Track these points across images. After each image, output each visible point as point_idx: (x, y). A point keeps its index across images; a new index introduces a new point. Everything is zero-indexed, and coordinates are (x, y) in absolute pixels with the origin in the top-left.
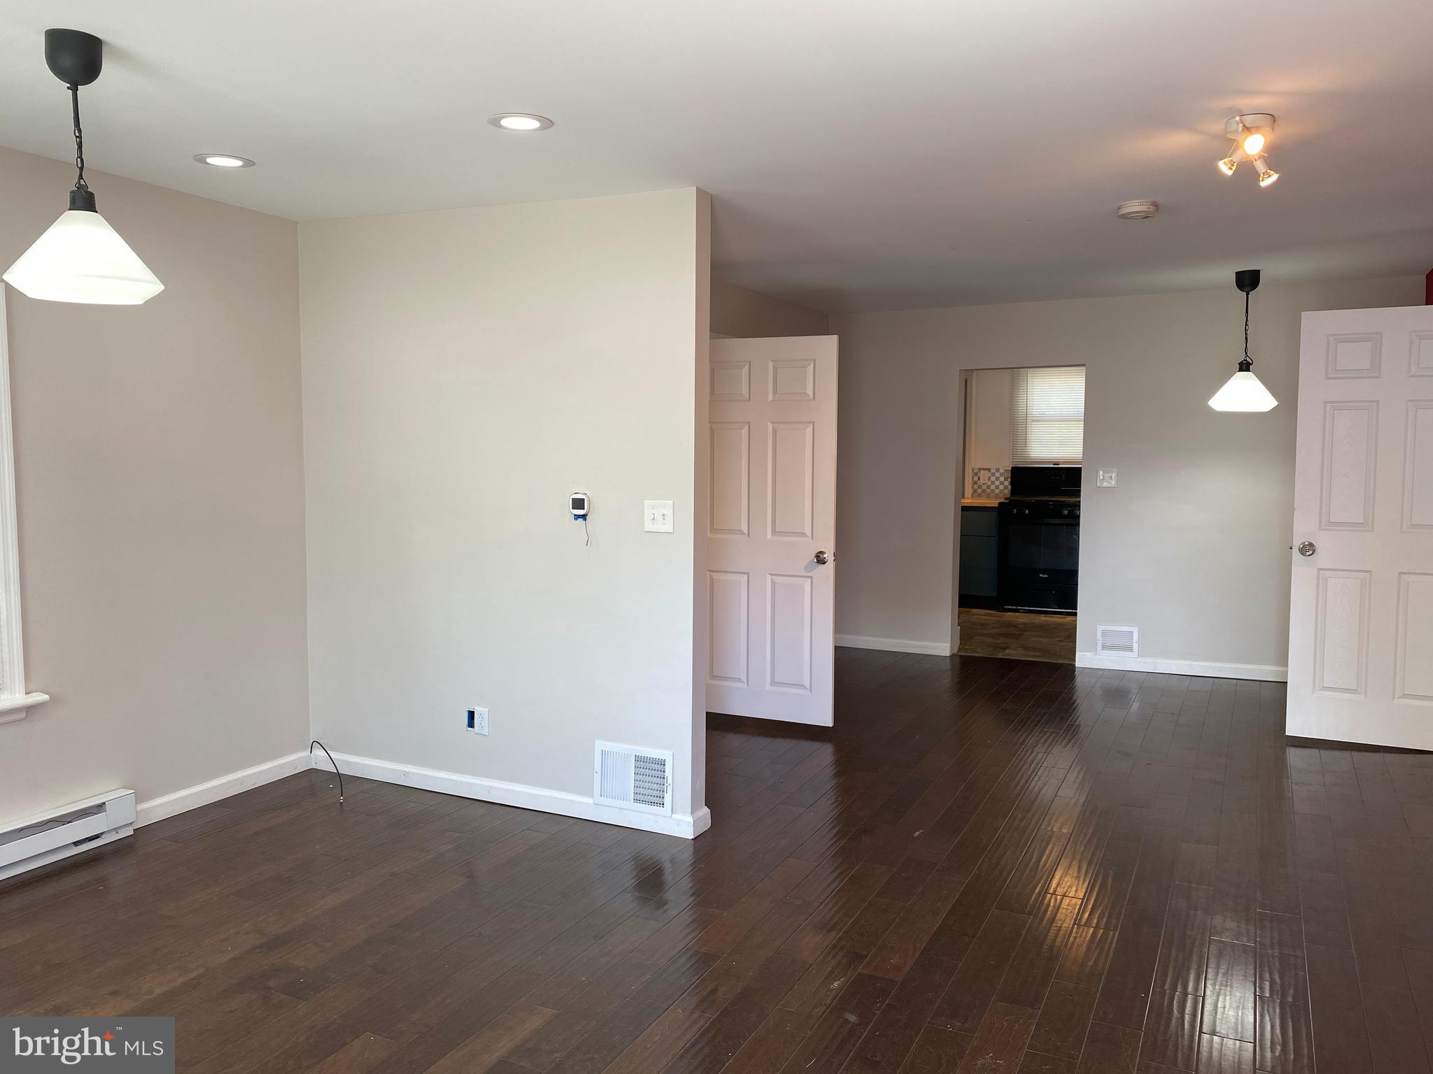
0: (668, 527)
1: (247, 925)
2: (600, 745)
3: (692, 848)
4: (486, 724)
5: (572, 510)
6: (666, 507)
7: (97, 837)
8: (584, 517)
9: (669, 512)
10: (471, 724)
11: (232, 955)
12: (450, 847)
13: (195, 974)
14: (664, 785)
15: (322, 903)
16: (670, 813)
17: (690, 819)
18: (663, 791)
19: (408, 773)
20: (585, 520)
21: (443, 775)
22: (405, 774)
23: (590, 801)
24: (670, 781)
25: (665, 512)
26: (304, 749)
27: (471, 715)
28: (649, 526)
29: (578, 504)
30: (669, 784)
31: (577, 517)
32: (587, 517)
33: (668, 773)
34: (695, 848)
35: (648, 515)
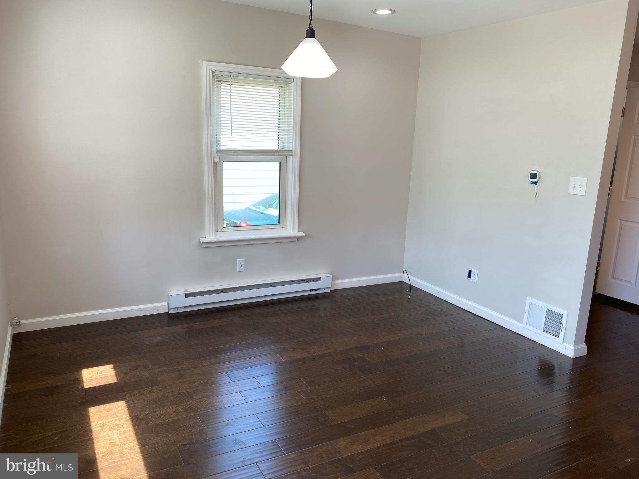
0: (582, 192)
1: (355, 338)
2: (529, 300)
3: (572, 362)
4: (476, 277)
5: (530, 179)
6: (583, 181)
7: (318, 290)
8: (536, 183)
9: (584, 184)
10: (470, 276)
11: (345, 348)
12: (448, 329)
13: (331, 351)
14: (560, 327)
15: (386, 338)
16: (562, 343)
17: (573, 348)
18: (560, 330)
19: (440, 292)
20: (536, 184)
21: (455, 296)
22: (439, 292)
23: (521, 325)
24: (564, 326)
25: (581, 184)
26: (400, 272)
27: (470, 272)
28: (571, 191)
29: (534, 176)
30: (564, 328)
31: (532, 183)
32: (538, 183)
33: (564, 321)
34: (573, 363)
35: (571, 185)
